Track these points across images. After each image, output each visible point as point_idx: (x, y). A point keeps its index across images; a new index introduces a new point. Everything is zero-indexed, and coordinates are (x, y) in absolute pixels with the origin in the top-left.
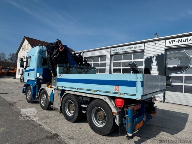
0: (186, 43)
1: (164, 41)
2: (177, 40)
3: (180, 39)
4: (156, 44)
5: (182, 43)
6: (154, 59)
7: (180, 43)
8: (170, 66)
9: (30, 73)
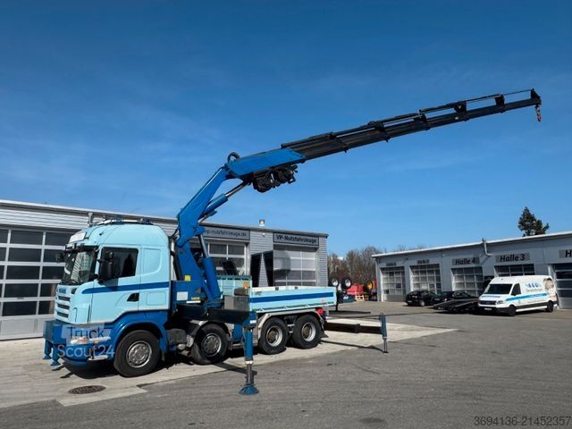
0: (291, 241)
1: (272, 234)
2: (284, 236)
6: (262, 257)
7: (286, 241)
8: (275, 269)
9: (142, 293)
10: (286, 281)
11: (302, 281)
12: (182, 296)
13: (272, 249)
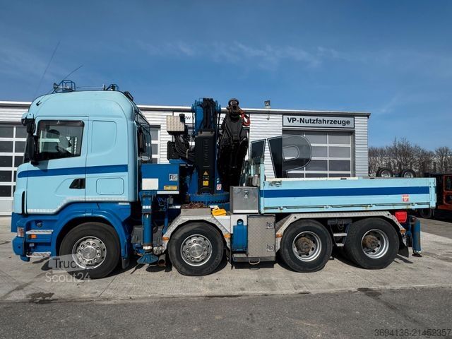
0: (309, 125)
1: (280, 117)
2: (298, 118)
3: (302, 117)
4: (268, 119)
5: (305, 124)
6: (267, 144)
7: (302, 124)
8: (286, 158)
9: (90, 179)
10: (305, 172)
11: (328, 172)
12: (150, 184)
13: (280, 134)
